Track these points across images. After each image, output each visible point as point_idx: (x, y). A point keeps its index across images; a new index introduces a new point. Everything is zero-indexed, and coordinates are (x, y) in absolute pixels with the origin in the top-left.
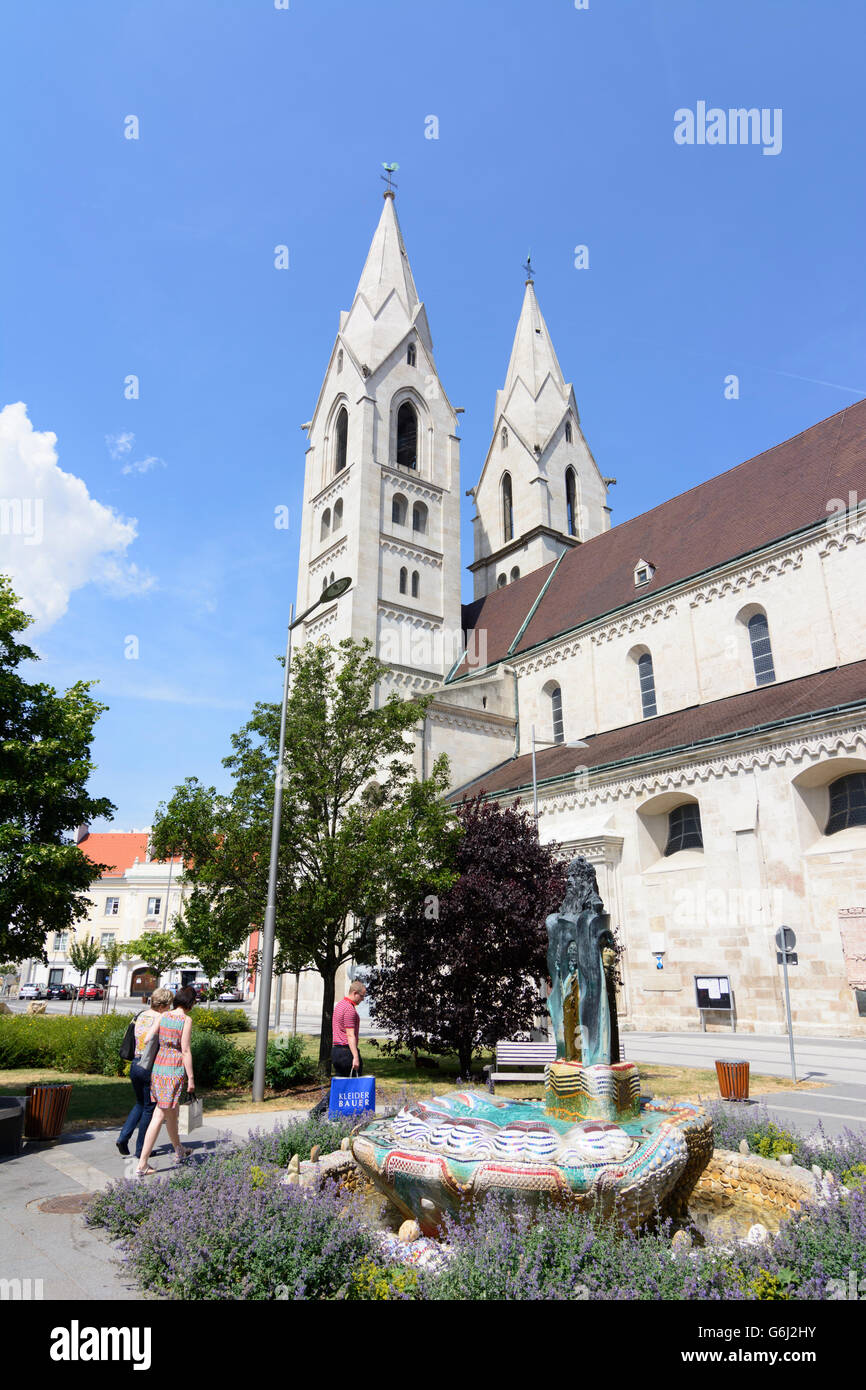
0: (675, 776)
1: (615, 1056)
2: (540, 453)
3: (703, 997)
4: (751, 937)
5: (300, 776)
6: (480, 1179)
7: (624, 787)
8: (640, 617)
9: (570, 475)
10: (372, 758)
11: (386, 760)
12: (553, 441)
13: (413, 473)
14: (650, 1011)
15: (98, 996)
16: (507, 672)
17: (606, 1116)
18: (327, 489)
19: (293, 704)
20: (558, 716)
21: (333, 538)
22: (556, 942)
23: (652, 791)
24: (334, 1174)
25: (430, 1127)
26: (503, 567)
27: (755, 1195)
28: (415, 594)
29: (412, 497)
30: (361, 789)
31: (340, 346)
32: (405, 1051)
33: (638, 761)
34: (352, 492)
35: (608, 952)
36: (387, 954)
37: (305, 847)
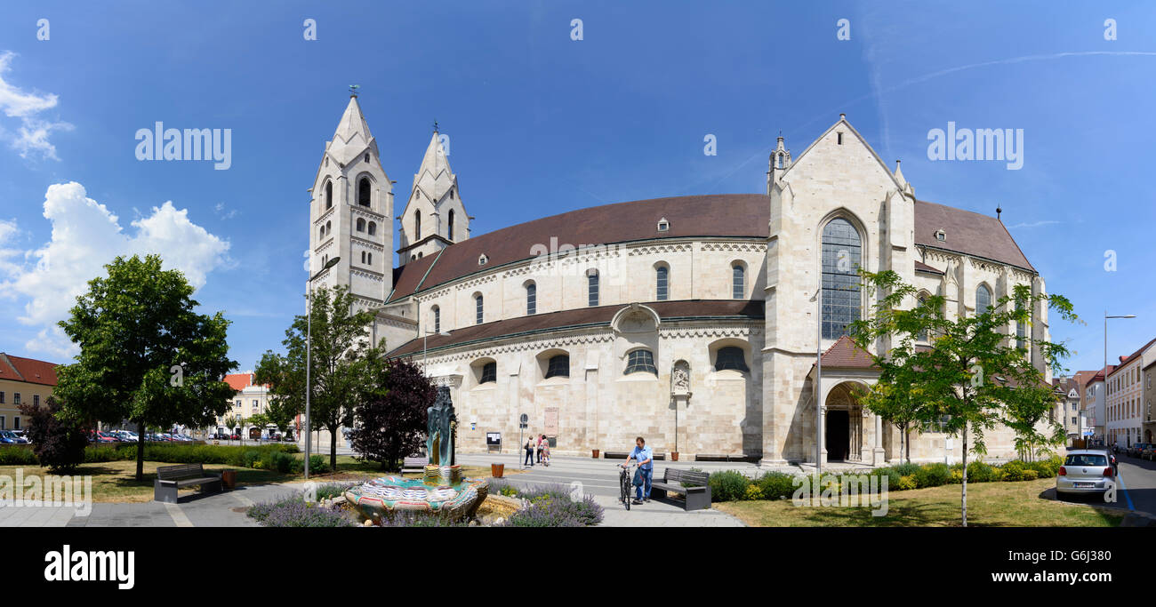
0: (488, 350)
1: (453, 462)
2: (436, 203)
3: (489, 441)
4: (511, 418)
5: (317, 348)
6: (396, 506)
7: (465, 354)
8: (479, 279)
9: (451, 213)
10: (350, 339)
11: (357, 339)
12: (444, 198)
13: (368, 209)
14: (468, 446)
15: (237, 439)
16: (414, 300)
17: (447, 484)
18: (322, 217)
19: (312, 315)
20: (438, 321)
21: (326, 239)
22: (431, 418)
23: (477, 356)
24: (339, 504)
25: (376, 489)
26: (415, 252)
27: (501, 508)
28: (370, 263)
29: (368, 220)
30: (345, 352)
31: (327, 156)
32: (366, 461)
33: (473, 343)
34: (335, 218)
35: (453, 423)
36: (358, 423)
37: (321, 379)
